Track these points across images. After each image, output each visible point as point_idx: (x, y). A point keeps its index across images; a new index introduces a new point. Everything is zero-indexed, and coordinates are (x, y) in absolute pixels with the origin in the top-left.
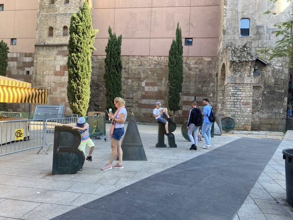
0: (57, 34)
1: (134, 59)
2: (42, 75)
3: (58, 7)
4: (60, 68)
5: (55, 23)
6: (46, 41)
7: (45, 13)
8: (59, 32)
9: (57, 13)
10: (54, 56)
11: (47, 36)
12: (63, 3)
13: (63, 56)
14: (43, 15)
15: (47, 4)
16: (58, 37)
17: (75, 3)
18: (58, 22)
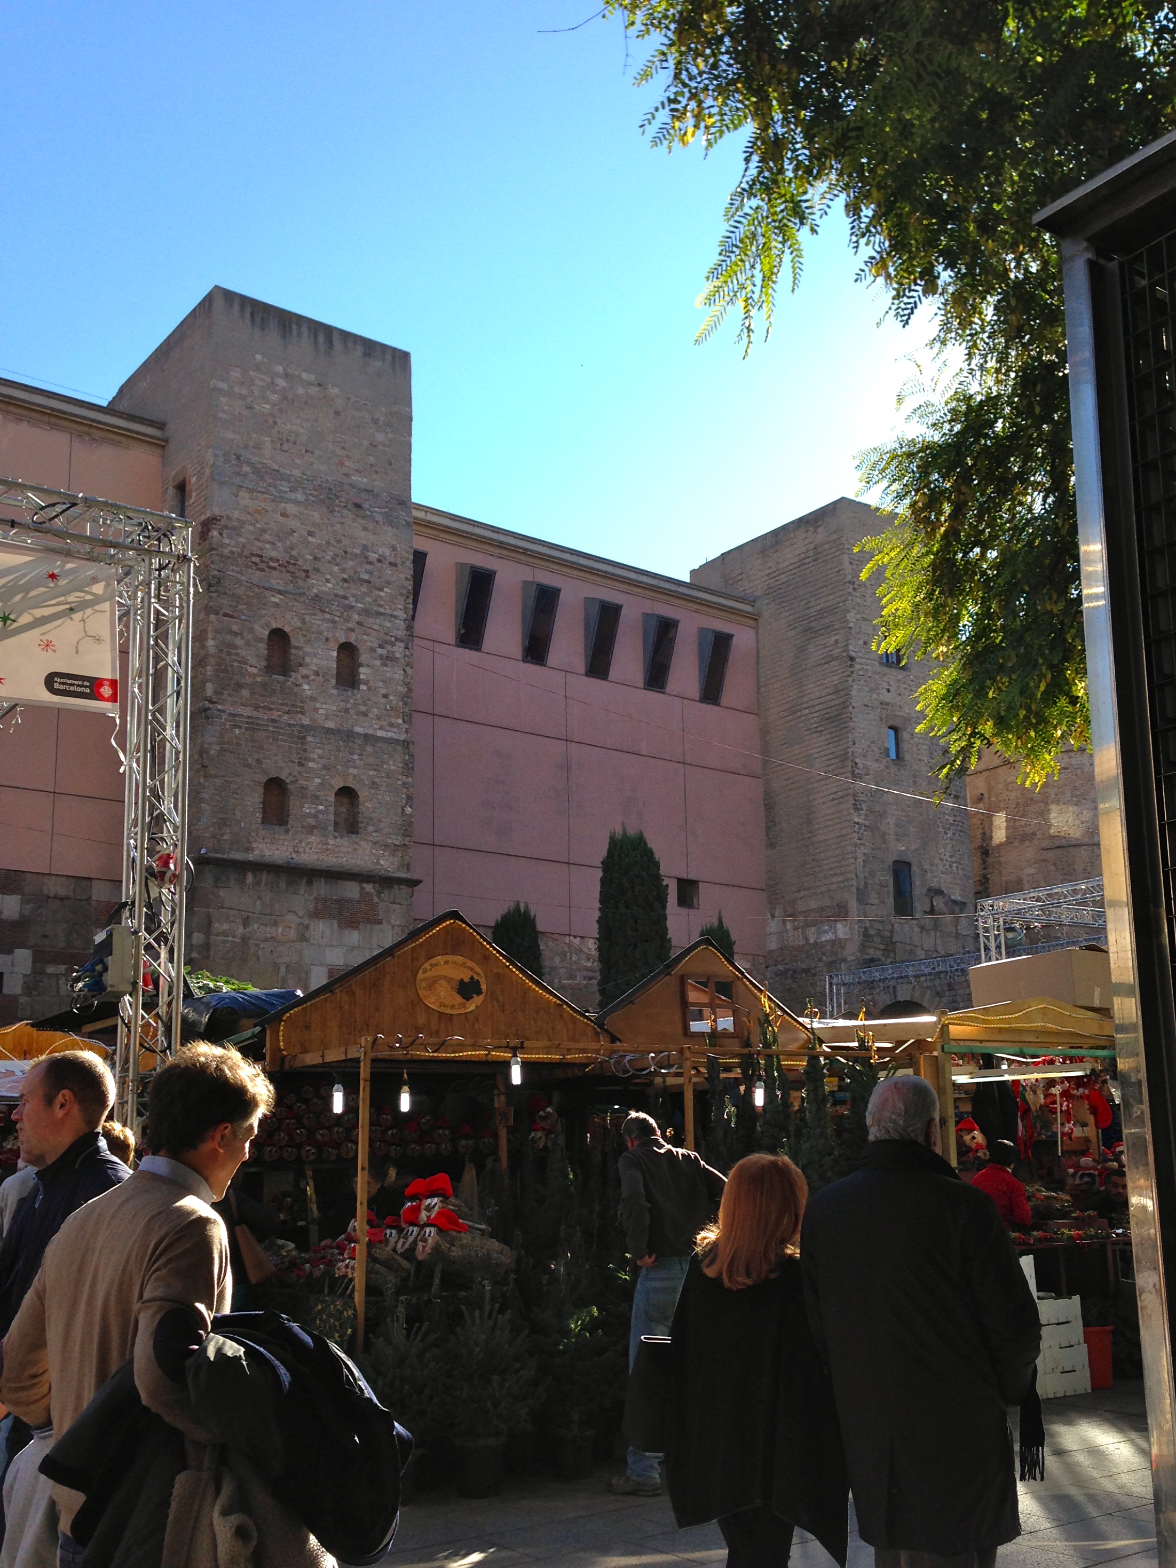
3: (309, 693)
5: (300, 764)
7: (247, 711)
8: (317, 812)
9: (306, 721)
10: (299, 920)
11: (259, 820)
12: (333, 681)
13: (340, 927)
14: (239, 715)
15: (254, 671)
16: (315, 832)
18: (311, 765)
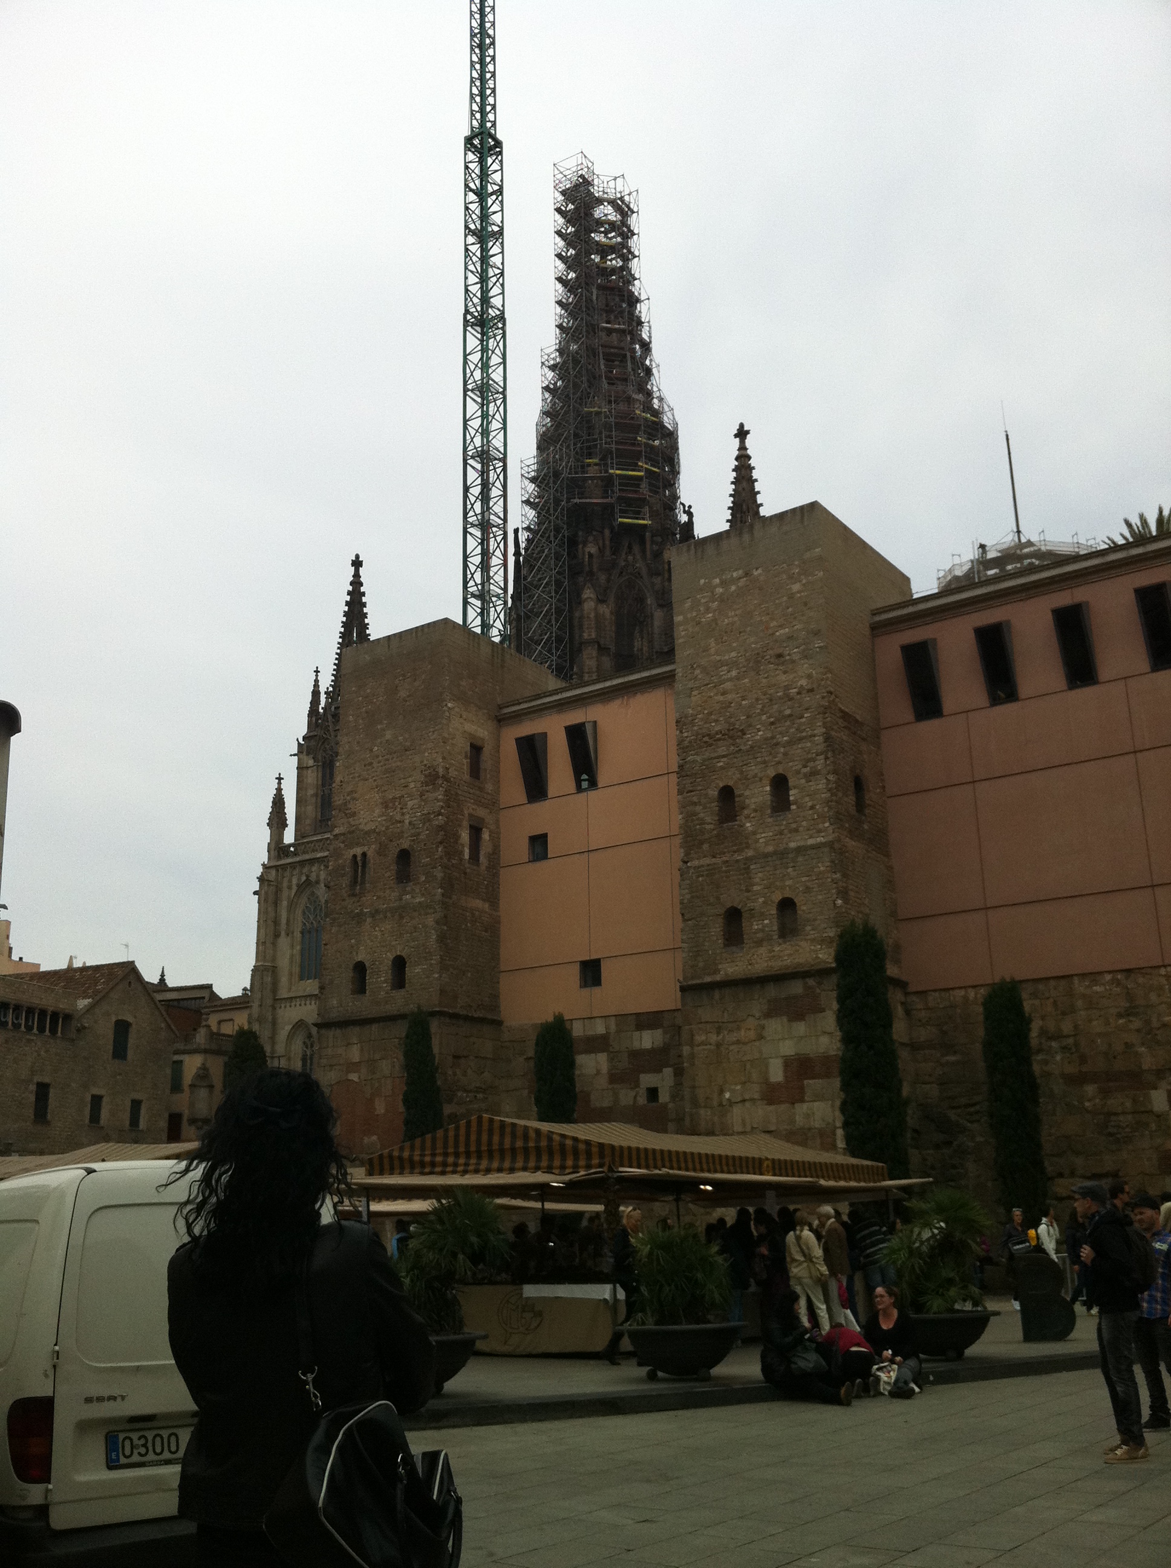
0: (760, 935)
1: (1097, 988)
2: (715, 1103)
3: (750, 829)
4: (786, 1071)
5: (748, 891)
6: (720, 967)
7: (707, 861)
8: (765, 926)
9: (750, 853)
10: (758, 1022)
11: (722, 945)
12: (769, 811)
13: (789, 1021)
14: (703, 866)
16: (765, 943)
17: (812, 808)
18: (755, 888)
